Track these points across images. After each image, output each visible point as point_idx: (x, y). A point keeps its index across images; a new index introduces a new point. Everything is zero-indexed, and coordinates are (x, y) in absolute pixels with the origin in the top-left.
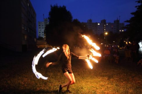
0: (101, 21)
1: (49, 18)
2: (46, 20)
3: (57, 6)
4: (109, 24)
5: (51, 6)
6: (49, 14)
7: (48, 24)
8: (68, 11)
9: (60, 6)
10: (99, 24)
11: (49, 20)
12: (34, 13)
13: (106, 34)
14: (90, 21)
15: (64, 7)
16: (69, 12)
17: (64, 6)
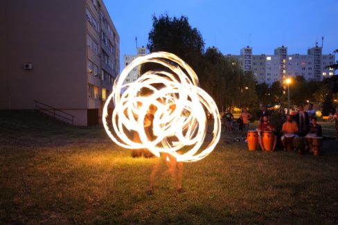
0: (275, 51)
1: (148, 46)
2: (142, 52)
3: (167, 18)
4: (297, 56)
5: (155, 18)
6: (149, 38)
8: (193, 28)
9: (175, 18)
10: (269, 58)
11: (148, 51)
12: (114, 34)
13: (288, 81)
14: (248, 50)
15: (183, 19)
16: (195, 29)
17: (182, 17)
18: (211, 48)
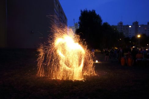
0: (133, 23)
2: (76, 25)
3: (87, 11)
4: (142, 26)
5: (82, 11)
6: (79, 19)
7: (78, 28)
8: (97, 14)
9: (90, 11)
10: (130, 27)
11: (79, 25)
12: (65, 18)
13: (139, 36)
14: (121, 23)
15: (93, 11)
17: (93, 10)
18: (105, 22)
